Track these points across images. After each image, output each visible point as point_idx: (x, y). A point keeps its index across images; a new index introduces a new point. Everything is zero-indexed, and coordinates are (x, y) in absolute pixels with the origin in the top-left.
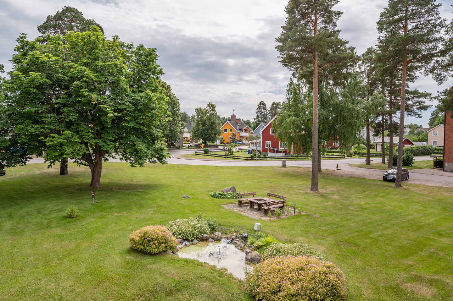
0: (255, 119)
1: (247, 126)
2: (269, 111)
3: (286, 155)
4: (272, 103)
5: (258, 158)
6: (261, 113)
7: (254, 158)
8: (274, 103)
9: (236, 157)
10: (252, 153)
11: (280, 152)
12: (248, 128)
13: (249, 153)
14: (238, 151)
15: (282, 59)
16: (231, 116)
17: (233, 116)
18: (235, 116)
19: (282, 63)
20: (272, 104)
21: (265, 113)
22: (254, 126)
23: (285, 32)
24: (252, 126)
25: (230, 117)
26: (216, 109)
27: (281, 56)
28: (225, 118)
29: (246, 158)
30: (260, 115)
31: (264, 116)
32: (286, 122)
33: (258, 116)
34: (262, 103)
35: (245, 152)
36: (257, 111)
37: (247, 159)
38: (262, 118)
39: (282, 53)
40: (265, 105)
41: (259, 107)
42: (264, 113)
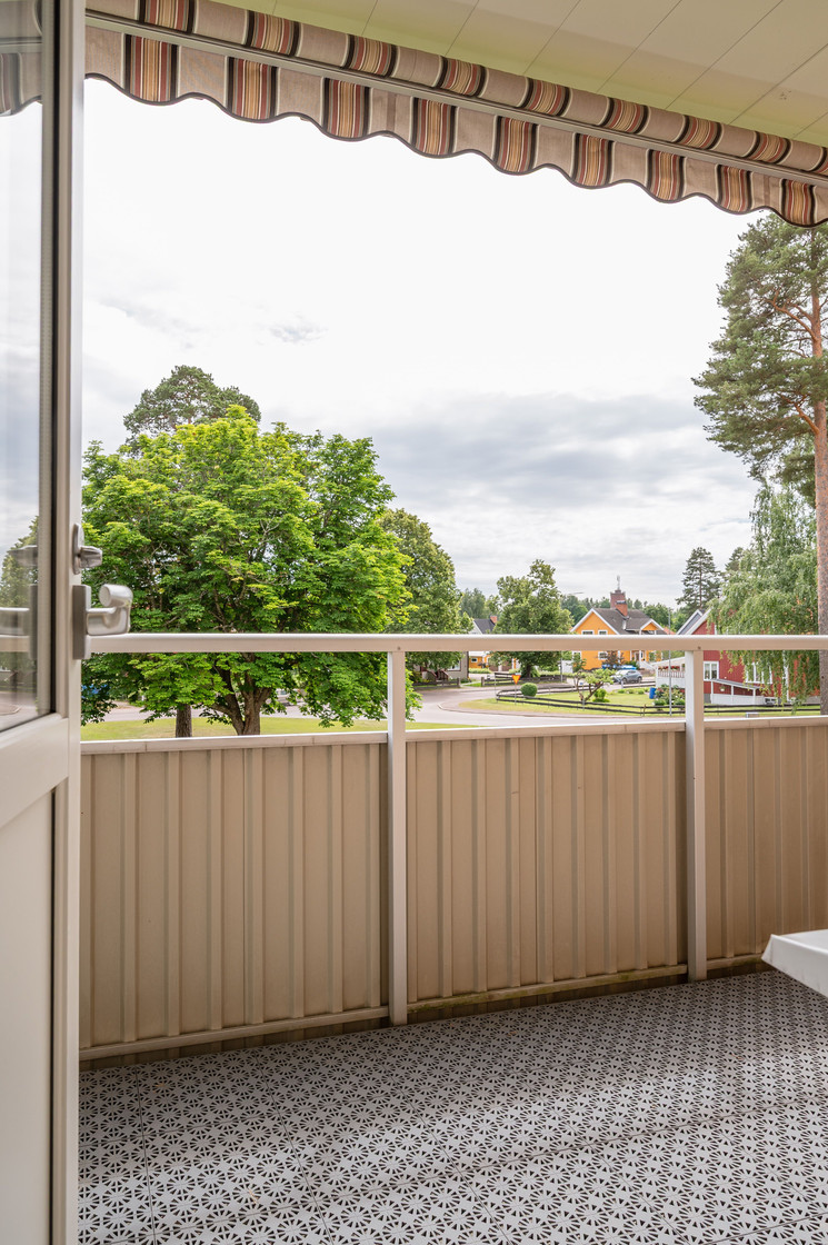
0: (679, 601)
1: (652, 620)
2: (722, 574)
3: (767, 700)
4: (733, 552)
5: (677, 710)
6: (699, 583)
7: (665, 710)
8: (739, 550)
9: (609, 708)
10: (660, 695)
11: (749, 693)
12: (655, 627)
13: (652, 697)
14: (622, 692)
15: (717, 432)
16: (612, 594)
17: (618, 595)
18: (623, 594)
19: (719, 443)
20: (734, 555)
21: (713, 580)
22: (680, 619)
23: (721, 357)
24: (675, 620)
25: (609, 597)
26: (554, 577)
27: (714, 423)
28: (594, 601)
29: (639, 710)
30: (697, 589)
31: (708, 590)
32: (750, 605)
33: (689, 592)
34: (699, 554)
35: (641, 693)
36: (685, 577)
37: (643, 713)
38: (701, 596)
39: (717, 416)
40: (711, 558)
41: (692, 566)
42: (709, 582)
